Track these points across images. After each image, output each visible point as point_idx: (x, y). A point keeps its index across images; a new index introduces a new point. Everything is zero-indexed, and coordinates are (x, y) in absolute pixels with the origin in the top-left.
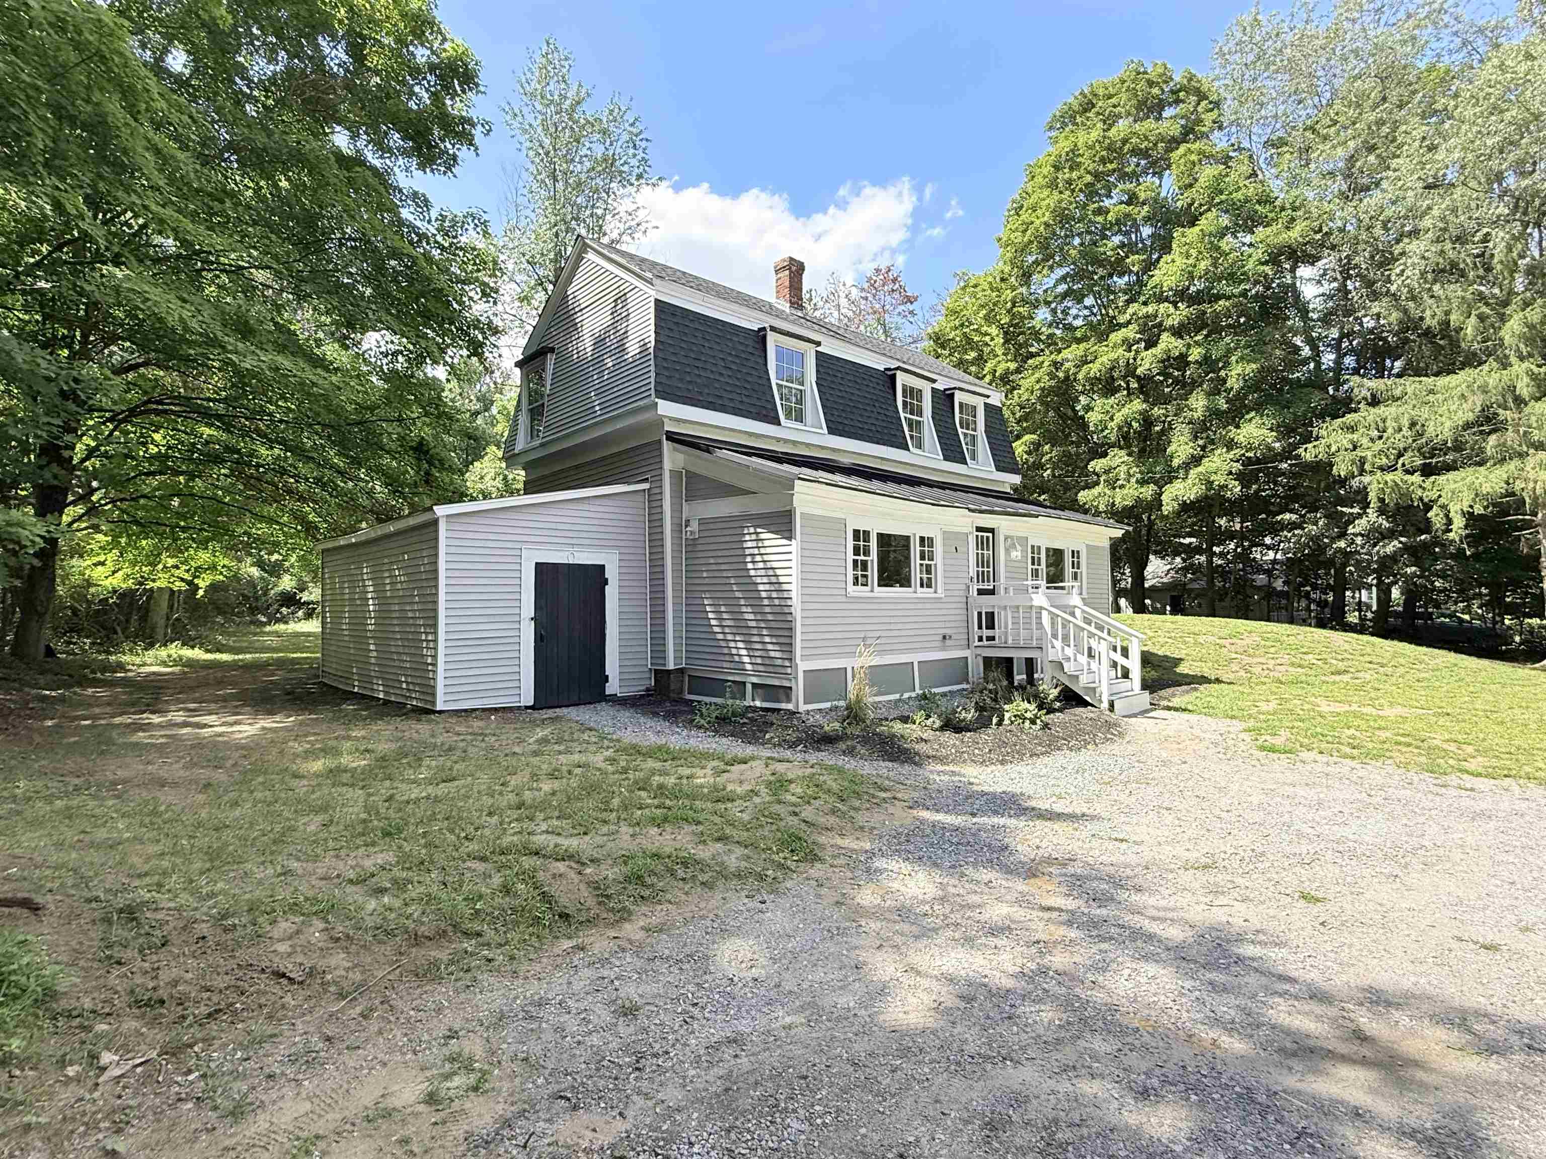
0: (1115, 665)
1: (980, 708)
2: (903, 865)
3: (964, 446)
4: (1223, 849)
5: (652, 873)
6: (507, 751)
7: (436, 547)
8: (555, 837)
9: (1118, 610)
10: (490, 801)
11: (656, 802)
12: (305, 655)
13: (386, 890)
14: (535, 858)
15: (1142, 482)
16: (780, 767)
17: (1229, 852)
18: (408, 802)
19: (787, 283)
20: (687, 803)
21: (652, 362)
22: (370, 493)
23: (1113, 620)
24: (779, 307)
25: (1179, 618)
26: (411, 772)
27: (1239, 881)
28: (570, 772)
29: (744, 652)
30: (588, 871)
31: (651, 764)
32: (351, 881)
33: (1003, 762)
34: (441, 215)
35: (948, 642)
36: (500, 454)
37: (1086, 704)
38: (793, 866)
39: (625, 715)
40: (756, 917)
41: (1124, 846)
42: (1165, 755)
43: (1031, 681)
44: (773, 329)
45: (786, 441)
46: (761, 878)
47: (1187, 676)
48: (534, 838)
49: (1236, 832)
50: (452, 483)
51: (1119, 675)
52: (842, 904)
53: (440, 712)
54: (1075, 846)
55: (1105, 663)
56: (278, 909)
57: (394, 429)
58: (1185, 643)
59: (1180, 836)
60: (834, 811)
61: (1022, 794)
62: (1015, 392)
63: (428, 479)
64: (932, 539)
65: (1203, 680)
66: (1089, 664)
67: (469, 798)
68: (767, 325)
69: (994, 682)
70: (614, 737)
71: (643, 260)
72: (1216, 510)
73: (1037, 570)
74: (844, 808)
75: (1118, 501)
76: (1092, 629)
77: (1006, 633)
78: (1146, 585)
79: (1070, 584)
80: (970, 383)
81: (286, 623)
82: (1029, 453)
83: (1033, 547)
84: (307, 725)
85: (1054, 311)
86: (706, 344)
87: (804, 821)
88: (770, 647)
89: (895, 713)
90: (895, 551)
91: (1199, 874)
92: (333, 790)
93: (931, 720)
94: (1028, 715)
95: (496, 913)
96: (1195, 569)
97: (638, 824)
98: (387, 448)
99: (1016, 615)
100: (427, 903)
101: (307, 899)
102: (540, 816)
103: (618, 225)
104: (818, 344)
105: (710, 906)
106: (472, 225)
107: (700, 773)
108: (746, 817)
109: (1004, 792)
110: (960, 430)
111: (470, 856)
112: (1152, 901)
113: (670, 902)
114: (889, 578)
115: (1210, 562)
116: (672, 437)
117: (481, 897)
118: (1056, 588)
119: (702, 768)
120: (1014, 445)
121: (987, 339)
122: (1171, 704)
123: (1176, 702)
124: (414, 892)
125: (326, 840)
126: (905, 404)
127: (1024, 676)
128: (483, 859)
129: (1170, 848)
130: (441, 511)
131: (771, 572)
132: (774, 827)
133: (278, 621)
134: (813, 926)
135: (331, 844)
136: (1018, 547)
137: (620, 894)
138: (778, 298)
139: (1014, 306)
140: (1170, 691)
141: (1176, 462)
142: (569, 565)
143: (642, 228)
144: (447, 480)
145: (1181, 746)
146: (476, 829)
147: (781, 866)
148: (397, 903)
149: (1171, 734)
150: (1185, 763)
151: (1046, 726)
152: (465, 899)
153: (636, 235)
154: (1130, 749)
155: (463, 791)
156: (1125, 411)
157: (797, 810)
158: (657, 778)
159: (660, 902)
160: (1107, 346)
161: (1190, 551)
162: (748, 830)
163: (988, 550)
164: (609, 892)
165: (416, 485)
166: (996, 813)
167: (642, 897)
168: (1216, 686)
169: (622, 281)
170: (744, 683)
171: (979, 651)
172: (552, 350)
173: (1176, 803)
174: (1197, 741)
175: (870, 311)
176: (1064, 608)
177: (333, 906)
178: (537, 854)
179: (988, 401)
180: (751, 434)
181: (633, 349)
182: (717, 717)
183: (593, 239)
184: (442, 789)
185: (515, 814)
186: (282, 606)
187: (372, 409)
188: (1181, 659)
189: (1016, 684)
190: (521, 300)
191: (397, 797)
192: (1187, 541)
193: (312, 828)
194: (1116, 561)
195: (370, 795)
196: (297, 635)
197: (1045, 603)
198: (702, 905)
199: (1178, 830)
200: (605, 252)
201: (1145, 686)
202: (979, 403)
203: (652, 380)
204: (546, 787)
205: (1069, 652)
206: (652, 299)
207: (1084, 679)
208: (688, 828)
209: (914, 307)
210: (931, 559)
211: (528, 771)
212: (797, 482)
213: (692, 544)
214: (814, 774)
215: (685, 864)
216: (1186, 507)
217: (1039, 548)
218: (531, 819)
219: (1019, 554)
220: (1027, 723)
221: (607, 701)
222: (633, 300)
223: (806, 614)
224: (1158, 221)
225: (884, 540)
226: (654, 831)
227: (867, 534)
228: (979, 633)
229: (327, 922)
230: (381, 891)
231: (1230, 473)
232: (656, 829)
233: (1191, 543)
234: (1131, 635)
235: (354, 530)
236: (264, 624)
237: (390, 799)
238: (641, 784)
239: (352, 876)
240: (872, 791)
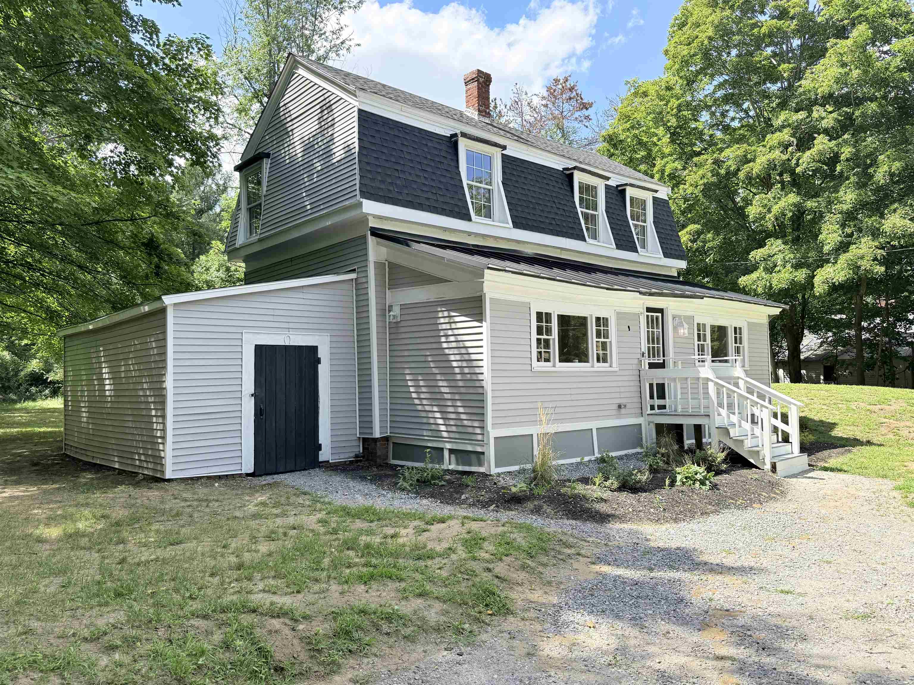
0: (775, 429)
1: (653, 470)
2: (587, 618)
3: (635, 237)
4: (880, 599)
5: (359, 628)
6: (230, 516)
7: (164, 332)
8: (271, 595)
9: (777, 380)
10: (213, 563)
11: (363, 560)
12: (50, 429)
13: (117, 647)
14: (253, 615)
15: (797, 266)
16: (474, 526)
17: (886, 602)
18: (138, 564)
19: (476, 93)
20: (391, 560)
21: (357, 166)
22: (107, 284)
23: (773, 389)
24: (469, 114)
25: (833, 387)
26: (143, 535)
27: (896, 629)
28: (285, 534)
29: (440, 421)
30: (301, 627)
31: (359, 524)
32: (85, 639)
33: (676, 520)
34: (168, 40)
35: (623, 411)
36: (223, 248)
37: (751, 466)
38: (487, 619)
39: (337, 479)
40: (455, 669)
41: (789, 597)
42: (823, 512)
43: (699, 444)
44: (464, 135)
45: (477, 235)
46: (459, 631)
47: (841, 438)
48: (252, 597)
49: (891, 583)
50: (179, 275)
51: (780, 440)
52: (533, 655)
53: (169, 480)
54: (744, 599)
55: (767, 428)
56: (19, 666)
57: (129, 228)
58: (839, 409)
59: (840, 587)
60: (524, 567)
61: (695, 550)
62: (682, 186)
63: (158, 272)
64: (607, 319)
65: (855, 442)
66: (753, 430)
67: (193, 559)
68: (458, 132)
69: (666, 446)
70: (326, 500)
71: (348, 75)
72: (863, 290)
73: (703, 345)
74: (533, 564)
75: (774, 283)
76: (755, 398)
77: (676, 402)
78: (802, 357)
79: (734, 358)
80: (640, 180)
81: (34, 400)
82: (694, 241)
83: (698, 324)
84: (51, 494)
85: (713, 114)
86: (405, 149)
87: (497, 577)
88: (463, 417)
89: (577, 475)
90: (574, 330)
91: (858, 623)
92: (72, 553)
93: (610, 481)
94: (699, 477)
95: (217, 668)
96: (845, 342)
97: (347, 582)
98: (122, 245)
99: (685, 386)
100: (154, 659)
101: (45, 656)
102: (257, 576)
103: (325, 43)
104: (504, 148)
105: (412, 659)
106: (196, 49)
107: (403, 532)
108: (444, 574)
109: (678, 548)
110: (631, 222)
111: (194, 615)
112: (816, 650)
113: (376, 655)
114: (569, 353)
115: (858, 336)
116: (376, 233)
117: (203, 653)
118: (720, 361)
119: (405, 527)
120: (680, 234)
121: (655, 139)
122: (827, 465)
123: (832, 462)
124: (142, 648)
125: (63, 601)
126: (581, 199)
127: (694, 441)
128: (205, 617)
129: (831, 599)
130: (168, 300)
131: (463, 351)
132: (470, 583)
133: (28, 399)
134: (506, 677)
135: (68, 604)
136: (686, 326)
137: (330, 648)
138: (468, 107)
139: (680, 111)
140: (826, 453)
141: (826, 249)
142: (286, 347)
143: (346, 45)
144: (175, 272)
145: (838, 504)
146: (200, 589)
147: (477, 620)
148: (127, 659)
149: (829, 492)
150: (842, 519)
151: (714, 487)
152: (188, 655)
153: (341, 52)
154: (792, 506)
155: (188, 554)
156: (782, 203)
157: (491, 566)
158: (364, 538)
159: (366, 656)
160: (764, 146)
161: (839, 325)
162: (446, 586)
163: (658, 328)
164: (321, 646)
165: (147, 277)
166: (671, 567)
167: (350, 651)
168: (868, 448)
169: (329, 94)
170: (442, 449)
171: (651, 418)
172: (268, 156)
173: (835, 557)
174: (853, 499)
175: (551, 116)
176: (728, 380)
177: (69, 663)
178: (254, 611)
179: (657, 195)
180: (445, 229)
181: (338, 154)
182: (418, 480)
183: (303, 56)
184: (169, 552)
185: (235, 574)
186: (31, 385)
187: (108, 211)
188: (835, 424)
189: (686, 448)
190: (240, 111)
191: (129, 560)
192: (838, 317)
193: (51, 589)
194: (773, 337)
195: (103, 557)
196: (45, 411)
197: (711, 376)
198: (405, 657)
199: (838, 582)
200: (313, 68)
201: (804, 449)
202: (648, 197)
203: (357, 182)
204: (264, 548)
205: (734, 419)
206: (356, 109)
207: (748, 443)
208: (392, 585)
209: (590, 112)
210: (606, 336)
211: (247, 535)
212: (487, 271)
213: (395, 327)
214: (505, 533)
215: (389, 618)
216: (835, 288)
217: (704, 325)
218: (249, 579)
219: (686, 331)
220: (697, 484)
221: (319, 467)
222: (338, 111)
223: (497, 387)
224: (806, 33)
225: (564, 320)
226: (361, 588)
227: (548, 315)
228: (651, 402)
229: (64, 678)
230: (112, 648)
231: (875, 259)
232: (363, 587)
233: (841, 319)
234: (790, 403)
235: (93, 317)
236: (15, 402)
237: (123, 561)
238: (350, 545)
239: (86, 635)
240: (558, 548)
